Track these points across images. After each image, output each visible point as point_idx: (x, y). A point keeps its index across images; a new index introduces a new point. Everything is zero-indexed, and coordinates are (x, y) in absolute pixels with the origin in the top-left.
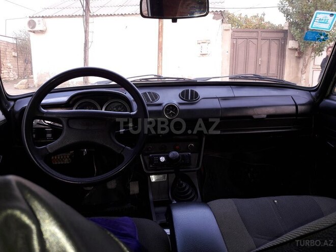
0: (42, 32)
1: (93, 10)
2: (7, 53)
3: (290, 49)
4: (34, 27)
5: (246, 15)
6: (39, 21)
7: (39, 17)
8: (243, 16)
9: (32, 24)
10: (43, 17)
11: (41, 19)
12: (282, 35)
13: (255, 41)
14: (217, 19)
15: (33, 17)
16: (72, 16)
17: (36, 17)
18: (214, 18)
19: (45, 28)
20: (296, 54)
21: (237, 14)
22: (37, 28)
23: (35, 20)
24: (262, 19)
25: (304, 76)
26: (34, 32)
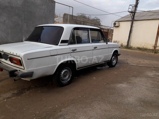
0: (118, 27)
2: (111, 33)
4: (115, 25)
9: (115, 24)
11: (118, 22)
19: (119, 25)
22: (117, 25)
23: (116, 22)
26: (115, 27)
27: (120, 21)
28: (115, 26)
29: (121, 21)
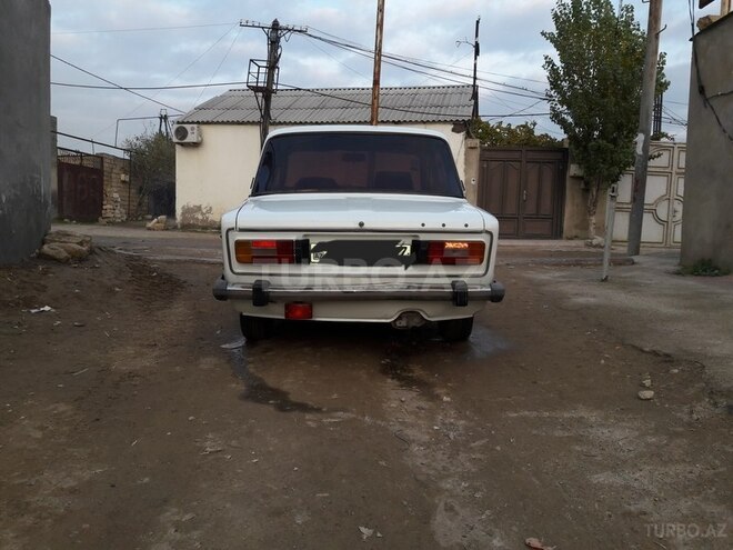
0: (196, 145)
1: (274, 114)
2: (113, 175)
3: (572, 177)
4: (185, 136)
5: (509, 125)
6: (193, 129)
7: (193, 123)
8: (504, 125)
9: (182, 133)
10: (198, 123)
11: (195, 126)
12: (559, 156)
13: (517, 165)
14: (458, 132)
15: (183, 123)
16: (243, 123)
17: (188, 123)
18: (453, 130)
19: (199, 139)
20: (583, 186)
21: (493, 123)
22: (191, 138)
23: (188, 127)
24: (531, 132)
25: (593, 219)
26: (182, 145)
27: (203, 123)
28: (186, 141)
29: (208, 123)
